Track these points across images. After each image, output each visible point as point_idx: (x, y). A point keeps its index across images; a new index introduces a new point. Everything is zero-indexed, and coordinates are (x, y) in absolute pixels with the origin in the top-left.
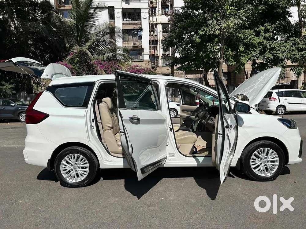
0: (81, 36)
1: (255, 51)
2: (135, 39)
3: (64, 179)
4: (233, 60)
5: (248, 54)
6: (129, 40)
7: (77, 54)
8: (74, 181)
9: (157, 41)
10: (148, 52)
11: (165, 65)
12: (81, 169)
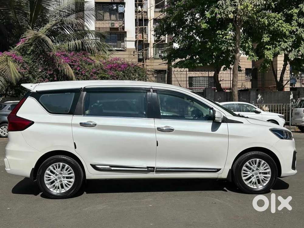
0: (36, 15)
1: (286, 42)
2: (113, 17)
3: (48, 190)
4: (253, 54)
5: (276, 47)
6: (105, 19)
7: (30, 41)
8: (58, 192)
9: (147, 21)
10: (133, 38)
11: (158, 56)
12: (65, 179)
